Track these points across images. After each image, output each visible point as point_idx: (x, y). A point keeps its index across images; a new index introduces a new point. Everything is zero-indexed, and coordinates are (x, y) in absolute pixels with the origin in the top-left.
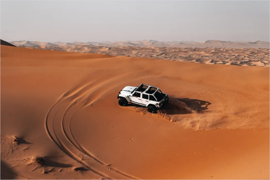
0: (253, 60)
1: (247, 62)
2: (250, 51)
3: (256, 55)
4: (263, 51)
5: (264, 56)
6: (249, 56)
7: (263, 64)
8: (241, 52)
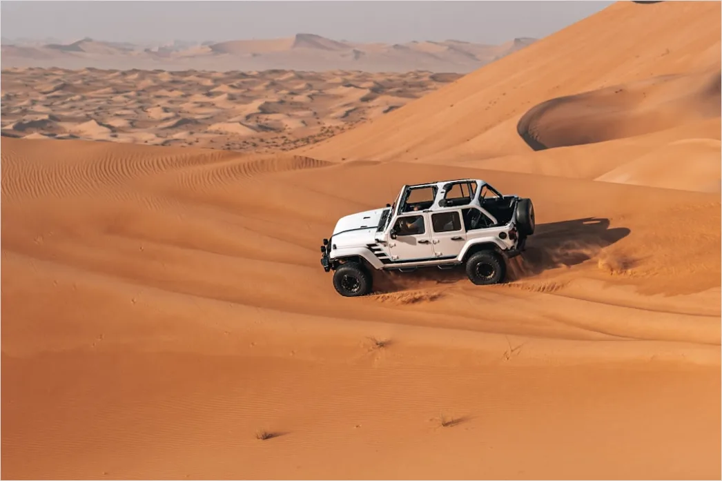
0: (66, 114)
1: (43, 121)
2: (55, 78)
3: (77, 97)
4: (103, 81)
5: (109, 101)
6: (48, 98)
7: (106, 129)
8: (19, 81)
